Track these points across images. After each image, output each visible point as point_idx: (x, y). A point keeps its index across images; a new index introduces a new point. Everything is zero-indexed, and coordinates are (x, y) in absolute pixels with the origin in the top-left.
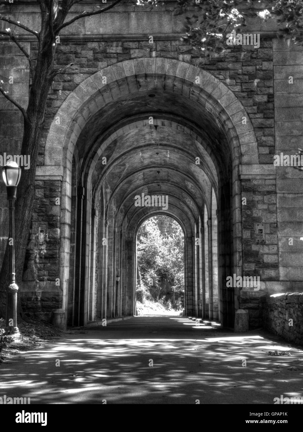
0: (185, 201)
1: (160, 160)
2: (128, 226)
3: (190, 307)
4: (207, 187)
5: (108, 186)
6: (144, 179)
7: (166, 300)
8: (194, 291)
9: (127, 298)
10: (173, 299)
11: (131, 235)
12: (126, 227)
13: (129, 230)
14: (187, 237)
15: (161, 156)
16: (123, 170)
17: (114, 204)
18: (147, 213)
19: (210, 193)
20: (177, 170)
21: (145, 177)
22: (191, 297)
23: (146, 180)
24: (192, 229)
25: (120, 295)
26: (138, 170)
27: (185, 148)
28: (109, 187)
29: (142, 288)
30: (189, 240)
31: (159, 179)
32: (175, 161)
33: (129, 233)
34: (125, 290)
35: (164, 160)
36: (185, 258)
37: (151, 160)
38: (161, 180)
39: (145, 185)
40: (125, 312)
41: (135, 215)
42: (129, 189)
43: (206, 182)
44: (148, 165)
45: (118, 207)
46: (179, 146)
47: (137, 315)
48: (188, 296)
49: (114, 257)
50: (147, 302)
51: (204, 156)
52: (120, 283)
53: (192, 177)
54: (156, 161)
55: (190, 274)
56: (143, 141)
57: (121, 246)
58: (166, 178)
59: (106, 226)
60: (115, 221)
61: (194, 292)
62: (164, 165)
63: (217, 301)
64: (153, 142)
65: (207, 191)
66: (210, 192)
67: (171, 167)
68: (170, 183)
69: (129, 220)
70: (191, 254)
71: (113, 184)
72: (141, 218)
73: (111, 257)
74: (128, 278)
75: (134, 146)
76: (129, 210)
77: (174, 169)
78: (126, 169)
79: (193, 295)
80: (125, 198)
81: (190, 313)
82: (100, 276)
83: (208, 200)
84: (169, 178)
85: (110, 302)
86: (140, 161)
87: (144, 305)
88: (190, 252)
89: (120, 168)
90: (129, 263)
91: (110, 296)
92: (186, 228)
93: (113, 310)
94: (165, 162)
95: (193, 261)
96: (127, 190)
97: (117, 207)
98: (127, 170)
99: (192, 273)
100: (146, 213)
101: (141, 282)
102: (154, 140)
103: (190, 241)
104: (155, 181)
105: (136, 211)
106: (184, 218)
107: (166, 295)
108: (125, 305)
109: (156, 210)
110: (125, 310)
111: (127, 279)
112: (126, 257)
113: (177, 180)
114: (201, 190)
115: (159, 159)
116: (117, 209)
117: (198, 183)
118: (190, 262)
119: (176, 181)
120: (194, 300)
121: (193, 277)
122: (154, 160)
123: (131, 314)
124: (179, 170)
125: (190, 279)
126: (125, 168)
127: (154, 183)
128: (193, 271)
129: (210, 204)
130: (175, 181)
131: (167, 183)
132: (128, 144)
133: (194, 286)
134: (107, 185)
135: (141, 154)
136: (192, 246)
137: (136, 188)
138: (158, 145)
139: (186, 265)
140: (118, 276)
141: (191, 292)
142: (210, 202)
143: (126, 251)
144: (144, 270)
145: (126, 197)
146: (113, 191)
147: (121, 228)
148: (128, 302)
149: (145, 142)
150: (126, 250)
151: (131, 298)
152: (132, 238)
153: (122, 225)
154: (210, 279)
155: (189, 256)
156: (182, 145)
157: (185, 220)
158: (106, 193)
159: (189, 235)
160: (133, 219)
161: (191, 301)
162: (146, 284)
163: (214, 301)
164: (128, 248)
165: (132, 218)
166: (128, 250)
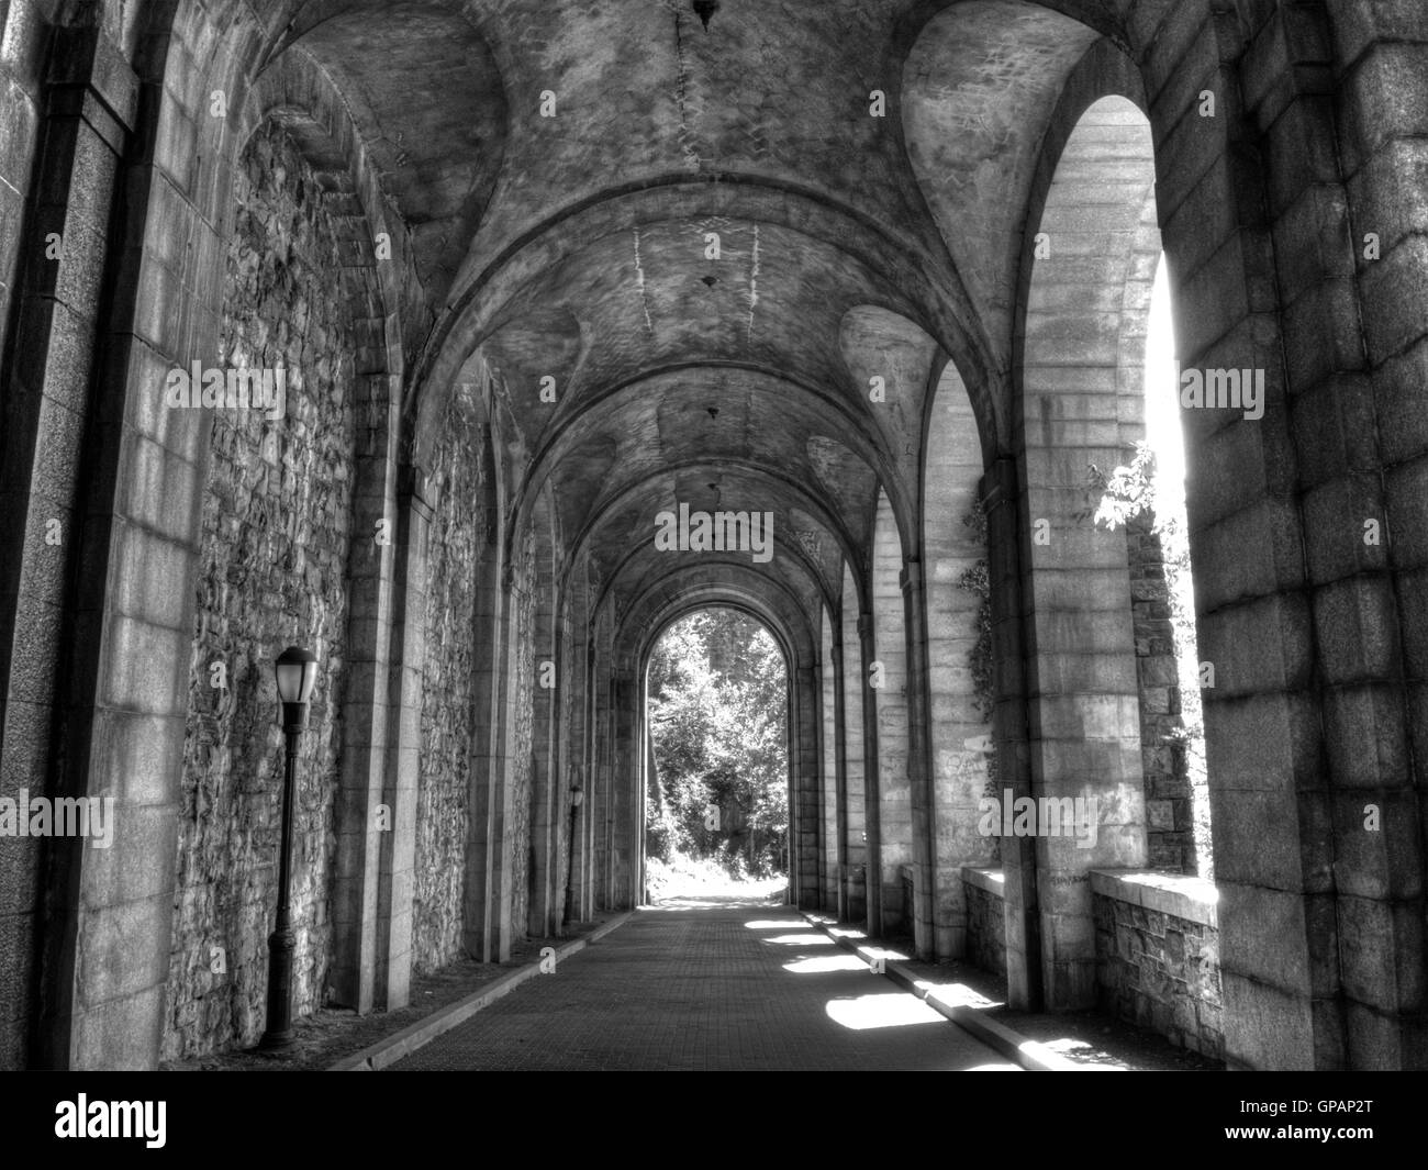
0: (798, 544)
1: (721, 326)
2: (618, 636)
3: (810, 881)
4: (903, 434)
5: (517, 429)
6: (662, 444)
7: (732, 851)
8: (821, 830)
9: (615, 855)
10: (749, 848)
11: (627, 661)
12: (612, 640)
13: (623, 647)
14: (798, 668)
15: (722, 299)
16: (573, 359)
17: (558, 535)
18: (678, 597)
19: (915, 459)
20: (784, 378)
21: (664, 436)
22: (812, 850)
23: (668, 451)
24: (812, 643)
25: (588, 848)
26: (632, 375)
27: (840, 184)
28: (521, 436)
29: (668, 821)
30: (805, 676)
31: (712, 446)
32: (780, 328)
33: (621, 657)
34: (610, 832)
35: (737, 328)
36: (790, 737)
37: (686, 325)
38: (721, 452)
39: (666, 470)
40: (609, 899)
41: (641, 600)
42: (611, 482)
43: (902, 414)
44: (673, 354)
45: (573, 546)
46: (808, 183)
47: (648, 902)
48: (804, 849)
49: (557, 719)
50: (680, 859)
51: (934, 204)
52: (588, 811)
53: (841, 401)
54: (703, 335)
55: (807, 780)
56: (646, 154)
57: (590, 692)
58: (739, 442)
59: (507, 591)
60: (562, 597)
61: (821, 836)
62: (737, 355)
63: (952, 884)
64: (691, 163)
65: (902, 449)
66: (915, 453)
67: (762, 366)
68: (753, 462)
69: (622, 617)
70: (811, 720)
71: (536, 422)
72: (658, 612)
73: (544, 722)
74: (619, 793)
75: (602, 181)
76: (616, 574)
77: (771, 374)
78: (585, 354)
79: (819, 844)
80: (597, 517)
81: (807, 899)
82: (478, 787)
83: (905, 487)
84: (751, 442)
85: (539, 883)
86: (639, 329)
87: (672, 866)
88: (809, 712)
89: (559, 347)
90: (620, 748)
91: (539, 860)
92: (793, 642)
93: (553, 909)
94: (738, 341)
95: (816, 739)
96: (602, 482)
97: (567, 547)
98: (590, 362)
99: (816, 778)
100: (673, 596)
101: (664, 805)
102: (695, 149)
103: (807, 679)
104: (701, 458)
105: (640, 590)
106: (788, 611)
107: (731, 838)
108: (609, 878)
109: (702, 588)
110: (609, 892)
111: (616, 796)
112: (611, 729)
113: (779, 447)
114: (876, 448)
115: (715, 321)
116: (570, 554)
117: (865, 424)
118: (809, 745)
119: (774, 450)
120: (821, 859)
121: (817, 791)
122: (696, 329)
123: (626, 906)
124: (792, 375)
125: (809, 795)
126: (578, 349)
127: (698, 463)
128: (817, 772)
129: (914, 504)
130: (770, 454)
131: (740, 463)
132: (570, 151)
133: (821, 816)
134: (512, 425)
135: (641, 280)
136: (815, 695)
137: (634, 483)
138: (712, 179)
139: (796, 753)
140: (574, 790)
141: (813, 835)
142: (913, 494)
143: (614, 711)
144: (672, 774)
145: (601, 512)
146: (538, 454)
147: (591, 633)
148: (617, 868)
149: (653, 159)
150: (612, 708)
151: (628, 855)
152: (632, 671)
153: (593, 623)
154: (922, 794)
155: (805, 727)
156: (825, 168)
157: (792, 618)
158: (508, 460)
159: (804, 663)
160: (633, 613)
161: (813, 862)
162: (676, 809)
163: (941, 885)
164: (618, 703)
165: (631, 608)
166: (619, 710)
